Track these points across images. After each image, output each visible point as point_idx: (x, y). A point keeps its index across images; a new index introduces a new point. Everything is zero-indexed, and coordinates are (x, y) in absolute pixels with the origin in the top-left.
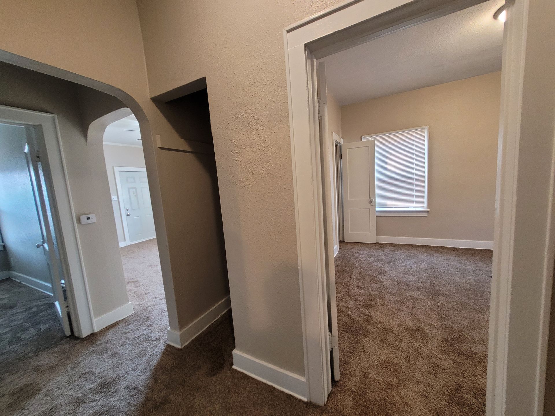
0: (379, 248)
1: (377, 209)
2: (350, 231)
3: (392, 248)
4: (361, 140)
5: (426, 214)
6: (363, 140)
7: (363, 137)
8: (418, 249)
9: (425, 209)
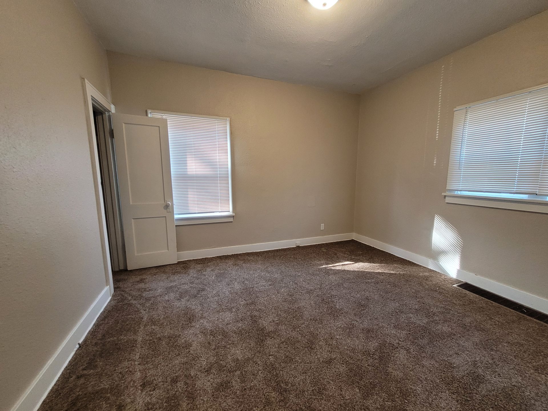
0: (182, 271)
1: (176, 216)
2: (136, 253)
3: (199, 267)
4: (147, 115)
5: (231, 220)
6: (149, 115)
7: (149, 111)
8: (226, 261)
9: (231, 213)
